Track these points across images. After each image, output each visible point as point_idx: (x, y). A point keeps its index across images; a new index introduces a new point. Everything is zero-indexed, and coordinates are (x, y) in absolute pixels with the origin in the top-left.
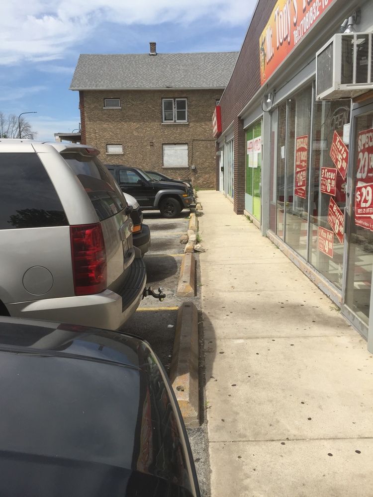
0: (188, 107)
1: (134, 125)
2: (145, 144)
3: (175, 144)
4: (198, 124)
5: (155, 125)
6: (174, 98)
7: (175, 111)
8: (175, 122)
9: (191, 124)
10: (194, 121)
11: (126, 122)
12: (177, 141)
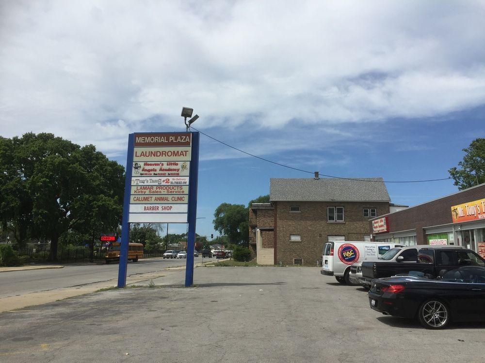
0: (344, 212)
1: (309, 223)
2: (316, 235)
3: (336, 236)
4: (351, 223)
5: (323, 223)
6: (336, 207)
7: (335, 215)
8: (336, 221)
9: (347, 223)
10: (349, 221)
11: (303, 221)
12: (338, 234)
